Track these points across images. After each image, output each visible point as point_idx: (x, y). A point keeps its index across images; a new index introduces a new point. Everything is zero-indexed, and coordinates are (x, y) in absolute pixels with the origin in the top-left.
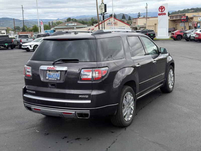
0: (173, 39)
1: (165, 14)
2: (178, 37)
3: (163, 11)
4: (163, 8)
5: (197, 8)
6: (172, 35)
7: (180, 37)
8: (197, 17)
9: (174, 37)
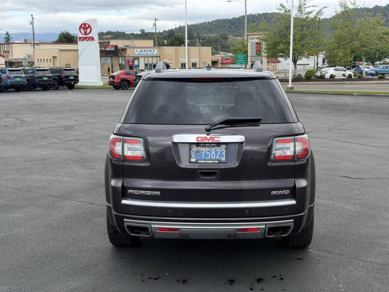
0: (112, 87)
1: (93, 39)
2: (123, 83)
3: (88, 32)
4: (88, 28)
5: (118, 32)
6: (111, 79)
7: (126, 83)
8: (133, 48)
9: (115, 83)
